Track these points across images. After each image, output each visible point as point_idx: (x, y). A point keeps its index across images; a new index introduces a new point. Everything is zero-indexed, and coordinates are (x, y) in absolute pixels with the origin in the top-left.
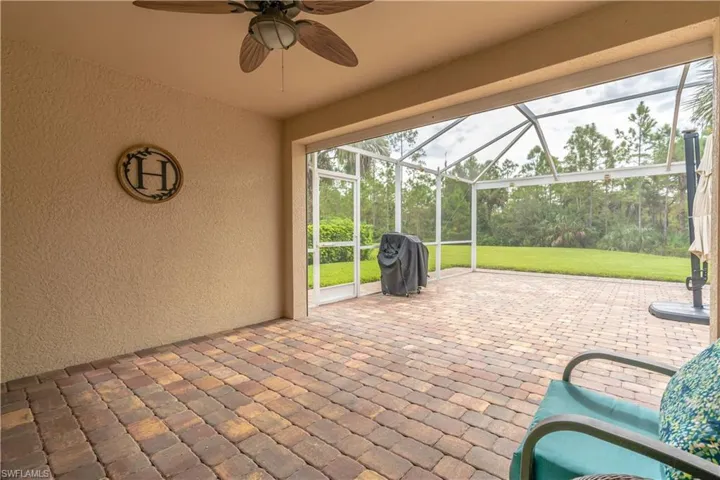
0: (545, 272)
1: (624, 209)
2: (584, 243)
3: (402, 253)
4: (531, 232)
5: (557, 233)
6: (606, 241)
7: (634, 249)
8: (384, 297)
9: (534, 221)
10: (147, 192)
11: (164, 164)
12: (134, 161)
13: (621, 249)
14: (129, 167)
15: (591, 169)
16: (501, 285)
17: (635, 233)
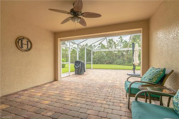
0: (106, 69)
1: (118, 56)
2: (110, 63)
3: (80, 65)
4: (100, 61)
5: (105, 61)
6: (115, 63)
7: (120, 64)
8: (76, 75)
9: (101, 59)
10: (23, 49)
11: (28, 42)
12: (20, 41)
13: (118, 64)
14: (19, 42)
15: (112, 48)
16: (99, 72)
17: (120, 61)
